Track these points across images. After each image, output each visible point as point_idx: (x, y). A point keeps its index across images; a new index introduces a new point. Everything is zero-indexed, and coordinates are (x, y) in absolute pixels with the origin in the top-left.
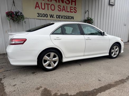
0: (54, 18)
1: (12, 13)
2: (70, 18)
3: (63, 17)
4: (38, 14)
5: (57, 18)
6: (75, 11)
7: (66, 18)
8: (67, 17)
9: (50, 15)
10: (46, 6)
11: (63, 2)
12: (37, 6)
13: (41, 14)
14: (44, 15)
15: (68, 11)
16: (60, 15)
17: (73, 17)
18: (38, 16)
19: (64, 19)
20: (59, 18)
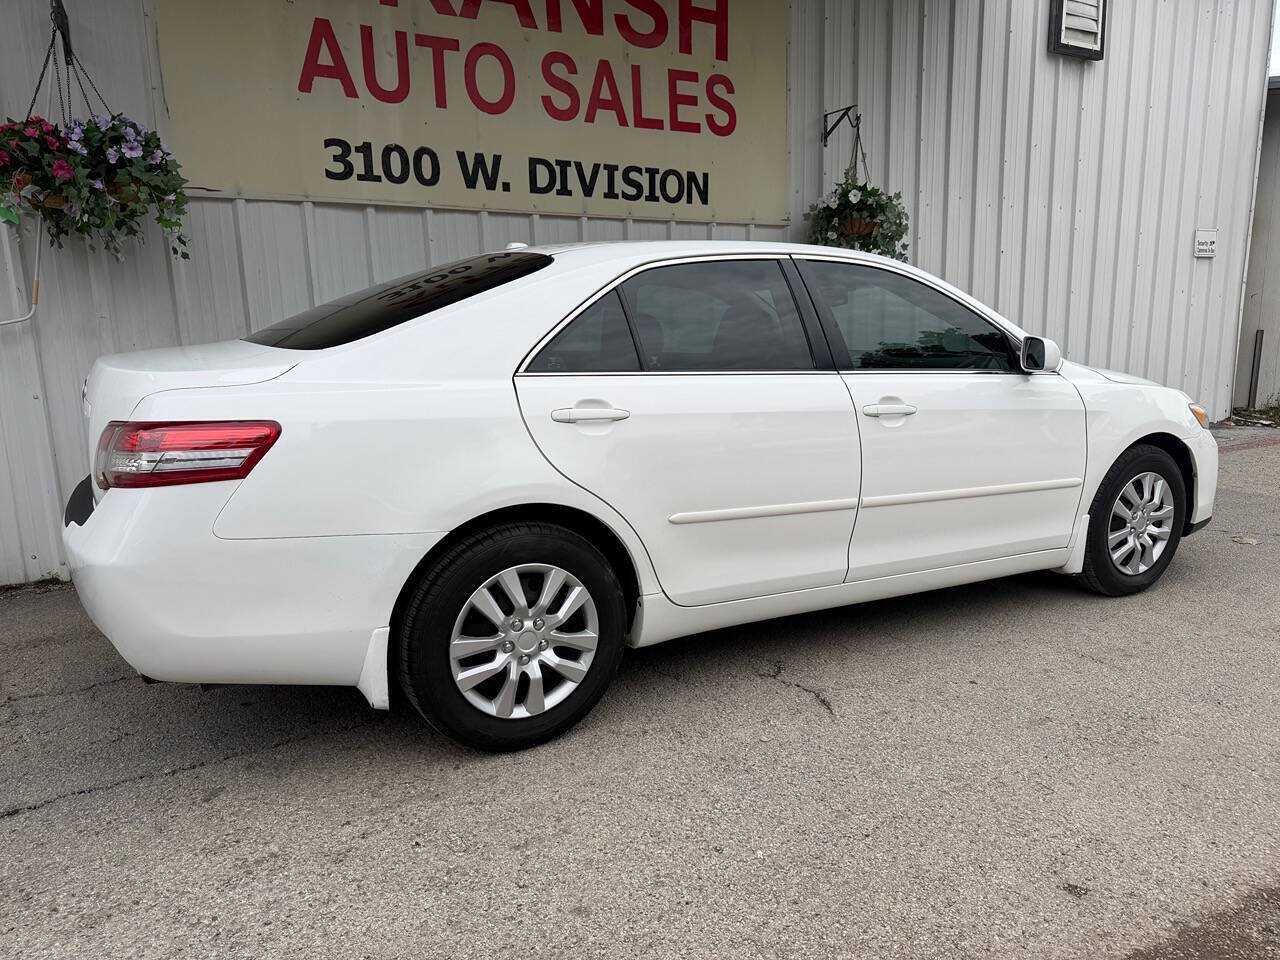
0: (506, 187)
1: (50, 139)
2: (672, 186)
3: (603, 175)
4: (337, 150)
5: (534, 189)
6: (722, 119)
7: (632, 191)
8: (644, 180)
9: (461, 156)
10: (421, 61)
11: (593, 22)
12: (325, 58)
13: (366, 149)
14: (395, 157)
15: (645, 115)
16: (573, 164)
17: (706, 176)
18: (330, 174)
19: (606, 196)
20: (558, 186)
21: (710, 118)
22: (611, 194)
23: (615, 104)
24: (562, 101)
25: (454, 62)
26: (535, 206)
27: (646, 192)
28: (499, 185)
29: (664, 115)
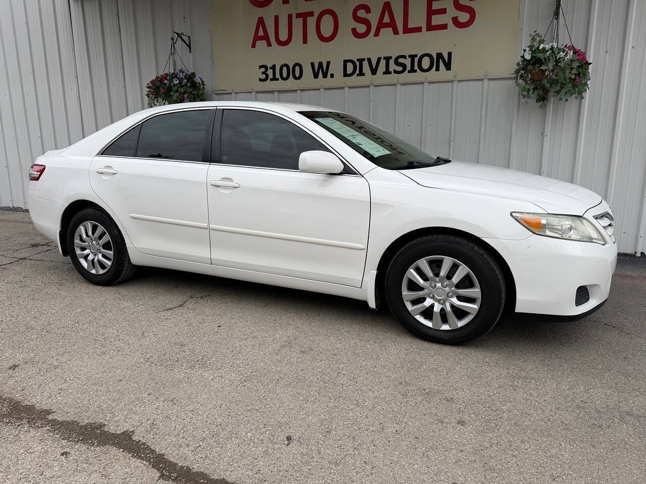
0: (332, 76)
2: (426, 63)
3: (383, 62)
4: (264, 70)
5: (345, 75)
6: (464, 17)
7: (400, 69)
8: (408, 62)
9: (312, 64)
12: (261, 33)
13: (274, 67)
14: (285, 69)
15: (410, 26)
16: (366, 59)
17: (450, 54)
18: (261, 80)
19: (384, 73)
20: (358, 72)
21: (455, 21)
22: (387, 72)
23: (392, 25)
24: (362, 28)
25: (312, 22)
26: (346, 83)
27: (409, 68)
28: (329, 75)
29: (423, 25)
